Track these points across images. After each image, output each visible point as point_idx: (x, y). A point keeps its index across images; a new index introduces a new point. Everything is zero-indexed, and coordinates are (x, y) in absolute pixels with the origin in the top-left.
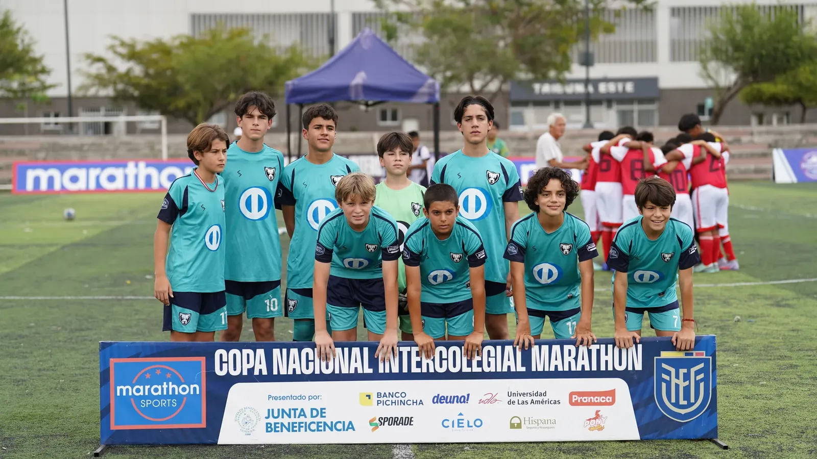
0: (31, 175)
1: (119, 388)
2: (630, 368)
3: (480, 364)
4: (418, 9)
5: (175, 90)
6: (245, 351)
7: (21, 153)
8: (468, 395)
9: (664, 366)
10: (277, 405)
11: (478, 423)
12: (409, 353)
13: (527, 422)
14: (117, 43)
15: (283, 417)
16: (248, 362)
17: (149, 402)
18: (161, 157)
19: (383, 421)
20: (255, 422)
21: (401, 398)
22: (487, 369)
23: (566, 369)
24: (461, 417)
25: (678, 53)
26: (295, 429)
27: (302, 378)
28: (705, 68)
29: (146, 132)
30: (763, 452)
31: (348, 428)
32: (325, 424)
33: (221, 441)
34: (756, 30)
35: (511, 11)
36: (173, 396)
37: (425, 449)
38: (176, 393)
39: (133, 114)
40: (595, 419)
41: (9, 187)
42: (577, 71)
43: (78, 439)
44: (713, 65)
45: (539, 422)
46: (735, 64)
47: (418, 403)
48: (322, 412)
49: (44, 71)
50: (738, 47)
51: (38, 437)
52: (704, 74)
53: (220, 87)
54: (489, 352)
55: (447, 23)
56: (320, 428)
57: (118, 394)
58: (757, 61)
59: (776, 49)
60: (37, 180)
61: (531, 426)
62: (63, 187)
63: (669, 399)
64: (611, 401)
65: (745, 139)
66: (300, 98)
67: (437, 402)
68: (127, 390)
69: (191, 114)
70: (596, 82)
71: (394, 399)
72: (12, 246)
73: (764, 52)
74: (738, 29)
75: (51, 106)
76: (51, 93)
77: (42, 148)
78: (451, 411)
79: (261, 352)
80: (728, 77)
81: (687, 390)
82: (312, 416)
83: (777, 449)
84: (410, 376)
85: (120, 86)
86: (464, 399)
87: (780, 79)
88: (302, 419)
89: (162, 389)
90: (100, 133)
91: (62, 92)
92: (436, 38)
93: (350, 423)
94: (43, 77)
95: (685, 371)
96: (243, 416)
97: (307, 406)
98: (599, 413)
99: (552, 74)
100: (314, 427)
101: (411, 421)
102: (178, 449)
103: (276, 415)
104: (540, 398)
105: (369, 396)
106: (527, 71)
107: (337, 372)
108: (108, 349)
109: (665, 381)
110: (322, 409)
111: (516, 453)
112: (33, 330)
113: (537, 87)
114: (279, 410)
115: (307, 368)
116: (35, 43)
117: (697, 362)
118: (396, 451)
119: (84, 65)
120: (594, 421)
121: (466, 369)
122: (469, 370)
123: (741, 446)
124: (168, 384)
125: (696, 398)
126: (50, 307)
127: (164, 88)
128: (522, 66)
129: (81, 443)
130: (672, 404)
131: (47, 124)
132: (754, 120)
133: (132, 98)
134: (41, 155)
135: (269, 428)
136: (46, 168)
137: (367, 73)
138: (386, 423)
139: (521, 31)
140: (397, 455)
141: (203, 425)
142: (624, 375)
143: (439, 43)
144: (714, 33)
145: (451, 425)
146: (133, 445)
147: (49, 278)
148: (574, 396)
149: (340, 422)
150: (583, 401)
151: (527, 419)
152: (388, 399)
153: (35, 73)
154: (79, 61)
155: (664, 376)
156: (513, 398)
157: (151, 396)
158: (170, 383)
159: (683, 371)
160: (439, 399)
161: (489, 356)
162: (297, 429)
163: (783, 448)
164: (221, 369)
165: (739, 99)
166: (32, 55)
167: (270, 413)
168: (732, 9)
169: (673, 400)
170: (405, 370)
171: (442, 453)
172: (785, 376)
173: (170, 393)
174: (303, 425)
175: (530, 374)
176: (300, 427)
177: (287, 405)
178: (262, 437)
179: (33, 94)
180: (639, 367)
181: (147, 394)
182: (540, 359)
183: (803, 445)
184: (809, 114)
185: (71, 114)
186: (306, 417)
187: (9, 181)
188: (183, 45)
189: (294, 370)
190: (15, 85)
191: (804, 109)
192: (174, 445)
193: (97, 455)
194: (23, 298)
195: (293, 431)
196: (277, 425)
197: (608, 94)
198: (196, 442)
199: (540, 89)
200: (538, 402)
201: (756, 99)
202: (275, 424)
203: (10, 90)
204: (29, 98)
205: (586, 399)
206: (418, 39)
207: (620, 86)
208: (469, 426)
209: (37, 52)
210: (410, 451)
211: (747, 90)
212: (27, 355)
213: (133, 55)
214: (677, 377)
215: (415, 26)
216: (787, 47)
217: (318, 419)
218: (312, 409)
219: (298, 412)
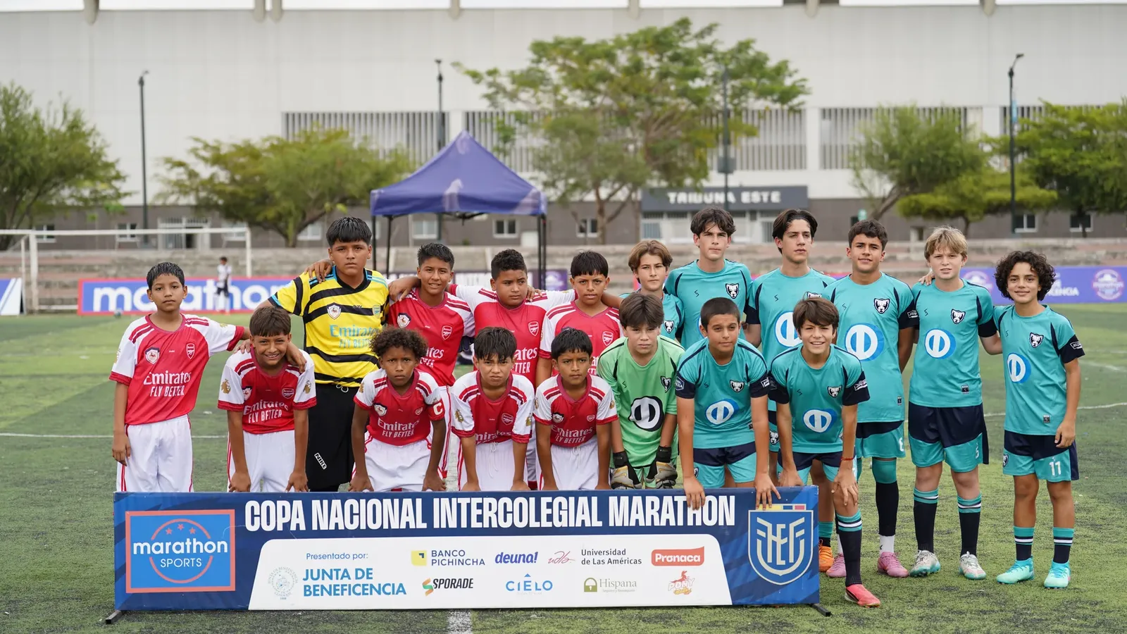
0: (98, 294)
1: (135, 545)
2: (721, 523)
3: (550, 518)
4: (538, 108)
5: (265, 198)
6: (280, 503)
7: (90, 269)
8: (536, 553)
9: (760, 520)
10: (317, 565)
11: (547, 585)
12: (469, 506)
13: (603, 585)
14: (200, 145)
15: (323, 579)
16: (284, 516)
17: (170, 561)
18: (245, 275)
19: (439, 583)
20: (291, 583)
21: (458, 557)
22: (557, 524)
23: (649, 523)
24: (527, 579)
25: (829, 159)
26: (337, 592)
27: (346, 534)
28: (858, 176)
29: (232, 245)
30: (869, 619)
31: (398, 591)
32: (372, 586)
33: (253, 606)
34: (915, 137)
35: (642, 110)
36: (198, 554)
37: (486, 617)
38: (201, 551)
39: (219, 226)
40: (681, 580)
41: (75, 307)
42: (716, 179)
43: (91, 603)
44: (867, 173)
45: (618, 584)
46: (891, 172)
47: (479, 562)
48: (368, 573)
49: (118, 177)
50: (893, 155)
51: (48, 599)
52: (857, 183)
53: (313, 195)
54: (560, 504)
55: (571, 125)
56: (366, 592)
57: (135, 552)
58: (914, 169)
59: (935, 157)
60: (105, 299)
61: (607, 588)
62: (133, 307)
63: (765, 558)
64: (699, 560)
65: (901, 256)
66: (387, 209)
67: (501, 561)
68: (145, 548)
69: (282, 225)
70: (738, 191)
71: (451, 558)
72: (61, 376)
73: (922, 160)
74: (895, 133)
75: (126, 217)
76: (125, 202)
77: (113, 264)
78: (517, 571)
79: (298, 504)
80: (882, 186)
81: (785, 547)
82: (357, 578)
83: (885, 615)
84: (470, 532)
85: (203, 194)
86: (531, 558)
87: (940, 189)
88: (346, 581)
89: (185, 546)
90: (181, 247)
91: (137, 200)
92: (558, 141)
93: (401, 585)
94: (116, 184)
95: (783, 526)
96: (277, 577)
97: (351, 566)
98: (686, 574)
99: (688, 181)
100: (358, 590)
101: (470, 583)
102: (202, 616)
103: (315, 576)
104: (618, 557)
105: (422, 555)
106: (660, 178)
107: (386, 527)
108: (123, 501)
109: (761, 538)
110: (368, 570)
111: (589, 621)
112: (66, 474)
113: (672, 196)
114: (319, 570)
115: (352, 522)
116: (108, 146)
117: (797, 516)
118: (451, 619)
119: (163, 171)
120: (680, 583)
121: (534, 524)
122: (537, 525)
123: (846, 612)
124: (192, 541)
125: (796, 558)
126: (90, 447)
127: (252, 196)
128: (656, 173)
129: (95, 607)
130: (769, 564)
131: (121, 236)
132: (914, 235)
133: (216, 206)
134: (112, 272)
135: (307, 591)
136: (115, 287)
137: (464, 182)
138: (442, 586)
139: (653, 134)
140: (453, 624)
141: (232, 588)
142: (714, 531)
143: (562, 146)
144: (868, 137)
145: (516, 588)
146: (153, 611)
147: (96, 413)
148: (657, 555)
149: (389, 585)
150: (668, 561)
151: (603, 581)
152: (444, 558)
153: (109, 180)
154: (158, 165)
155: (760, 533)
156: (587, 557)
157: (172, 555)
158: (194, 540)
159: (780, 527)
160: (502, 558)
161: (560, 508)
162: (339, 592)
163: (892, 614)
164: (253, 523)
165: (896, 211)
166: (104, 159)
167: (309, 574)
168: (889, 111)
169: (770, 560)
170: (464, 525)
171: (505, 622)
172: (906, 530)
173: (195, 551)
174: (347, 587)
175: (606, 530)
176: (343, 590)
177: (327, 565)
178: (298, 601)
179: (106, 203)
180: (731, 521)
181: (167, 552)
182: (619, 511)
183: (914, 611)
184: (972, 227)
185: (146, 227)
186: (350, 579)
187: (76, 301)
188: (273, 148)
189: (337, 524)
190: (86, 193)
191: (968, 223)
192: (199, 611)
193: (109, 622)
194: (62, 436)
195: (335, 594)
196: (317, 588)
197: (752, 203)
198: (222, 606)
199: (676, 198)
200: (616, 561)
201: (914, 211)
202: (315, 586)
203: (81, 199)
204: (101, 207)
205: (672, 558)
206: (538, 141)
207: (765, 195)
208: (537, 589)
209: (110, 156)
210: (469, 620)
211: (904, 201)
212: (54, 503)
213: (218, 159)
214: (774, 533)
215: (534, 127)
216: (947, 155)
217: (364, 581)
218: (357, 570)
219: (340, 573)
